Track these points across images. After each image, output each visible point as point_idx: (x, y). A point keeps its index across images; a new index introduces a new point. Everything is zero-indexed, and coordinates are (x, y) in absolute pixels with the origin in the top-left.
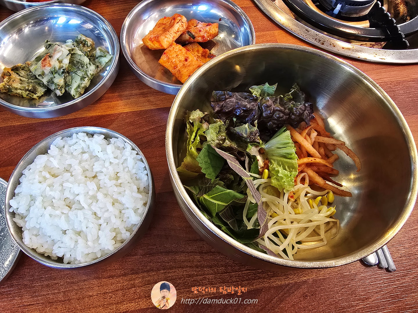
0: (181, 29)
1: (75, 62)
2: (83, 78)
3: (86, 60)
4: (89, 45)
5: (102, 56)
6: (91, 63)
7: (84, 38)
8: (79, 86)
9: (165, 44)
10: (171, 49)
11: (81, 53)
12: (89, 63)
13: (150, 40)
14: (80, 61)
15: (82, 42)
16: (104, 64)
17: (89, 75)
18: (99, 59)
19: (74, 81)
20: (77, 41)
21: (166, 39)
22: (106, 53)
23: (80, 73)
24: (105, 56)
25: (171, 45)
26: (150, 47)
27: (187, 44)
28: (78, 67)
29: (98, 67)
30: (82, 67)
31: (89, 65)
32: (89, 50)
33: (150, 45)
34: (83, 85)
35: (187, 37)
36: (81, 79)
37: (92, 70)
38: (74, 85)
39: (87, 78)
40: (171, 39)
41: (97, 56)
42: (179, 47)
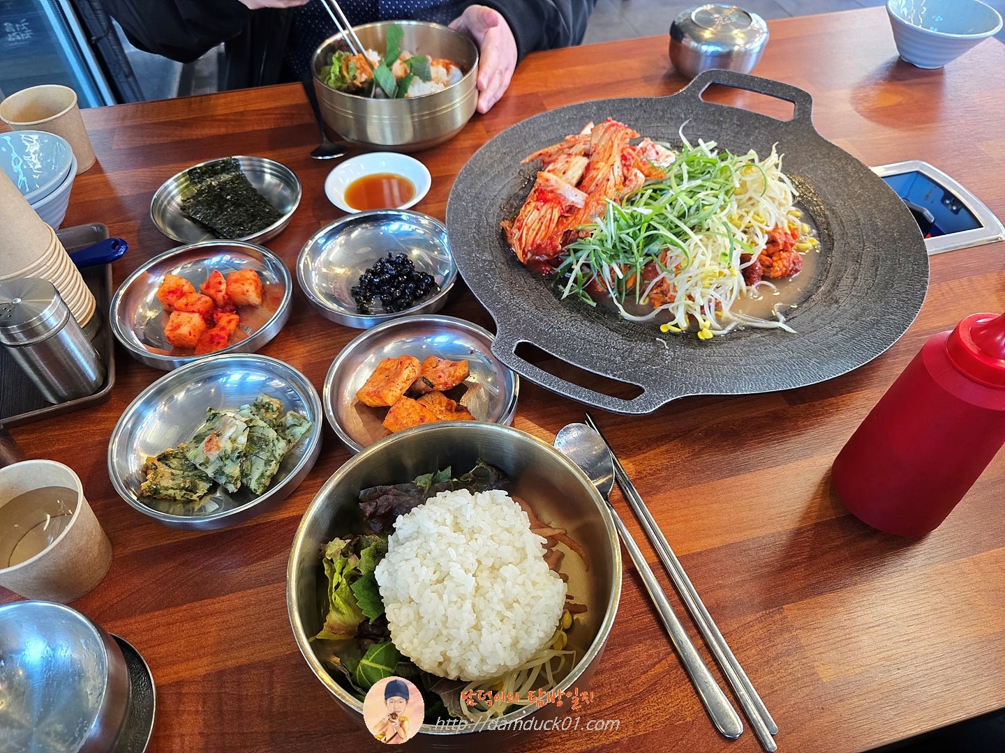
0: (413, 376)
1: (255, 438)
2: (268, 463)
3: (272, 434)
4: (275, 409)
5: (296, 425)
6: (280, 438)
7: (266, 400)
8: (262, 475)
9: (390, 400)
10: (399, 405)
11: (265, 425)
12: (277, 439)
13: (368, 394)
14: (263, 436)
15: (263, 406)
16: (298, 436)
17: (277, 456)
18: (291, 429)
19: (254, 468)
20: (255, 405)
21: (391, 394)
22: (302, 420)
23: (264, 455)
24: (301, 425)
25: (399, 400)
26: (368, 404)
27: (424, 395)
28: (261, 446)
29: (289, 441)
30: (267, 445)
31: (276, 442)
32: (275, 416)
33: (369, 401)
34: (268, 473)
35: (422, 385)
36: (265, 464)
37: (281, 447)
38: (256, 475)
39: (274, 462)
40: (399, 391)
41: (288, 425)
42: (411, 401)
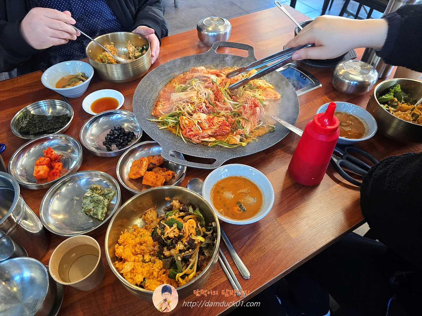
0: (147, 164)
1: (95, 201)
2: (103, 208)
3: (101, 198)
4: (99, 189)
5: (109, 193)
6: (105, 199)
7: (95, 186)
8: (102, 213)
9: (143, 174)
10: (146, 175)
11: (98, 195)
12: (104, 199)
13: (134, 174)
14: (98, 199)
15: (94, 189)
16: (111, 197)
17: (106, 205)
18: (108, 195)
19: (98, 211)
20: (91, 189)
21: (142, 171)
22: (111, 191)
23: (101, 206)
24: (111, 192)
25: (145, 173)
26: (134, 178)
27: (153, 169)
28: (99, 203)
29: (108, 199)
30: (101, 202)
31: (104, 200)
32: (100, 192)
34: (104, 212)
35: (151, 166)
36: (102, 209)
37: (106, 202)
38: (100, 213)
39: (105, 207)
40: (144, 170)
41: (106, 194)
42: (150, 172)
